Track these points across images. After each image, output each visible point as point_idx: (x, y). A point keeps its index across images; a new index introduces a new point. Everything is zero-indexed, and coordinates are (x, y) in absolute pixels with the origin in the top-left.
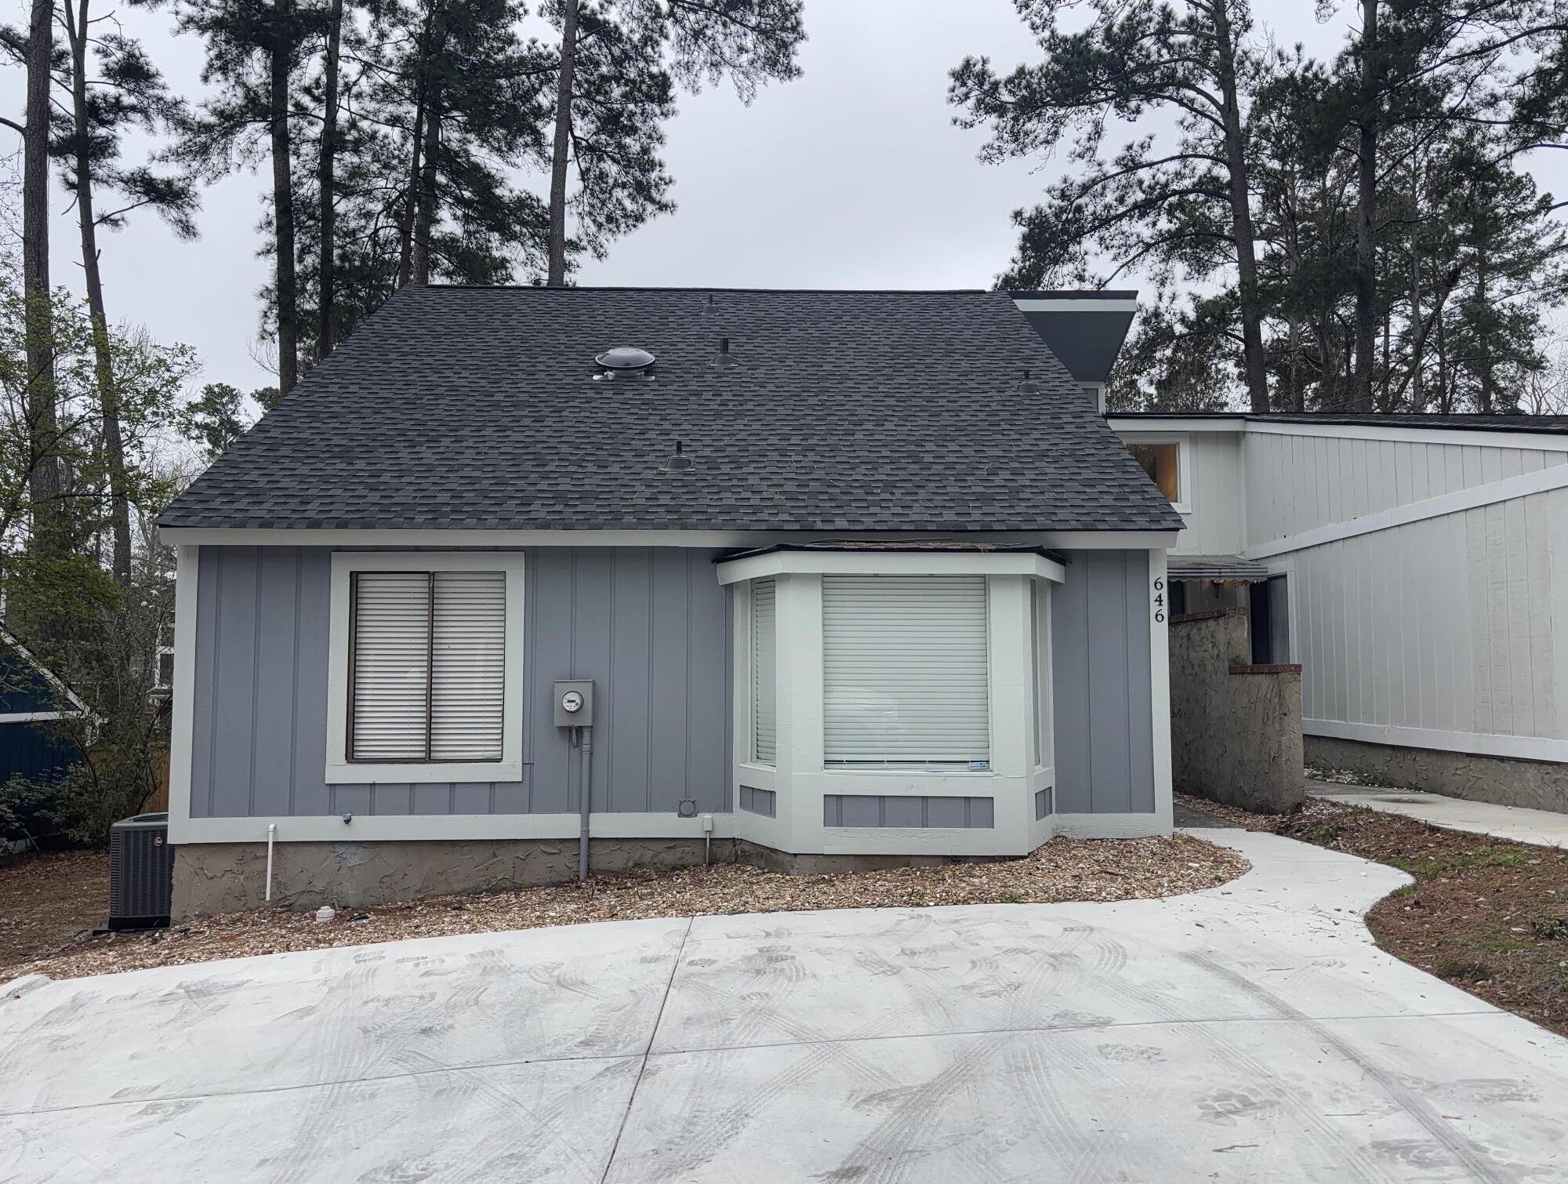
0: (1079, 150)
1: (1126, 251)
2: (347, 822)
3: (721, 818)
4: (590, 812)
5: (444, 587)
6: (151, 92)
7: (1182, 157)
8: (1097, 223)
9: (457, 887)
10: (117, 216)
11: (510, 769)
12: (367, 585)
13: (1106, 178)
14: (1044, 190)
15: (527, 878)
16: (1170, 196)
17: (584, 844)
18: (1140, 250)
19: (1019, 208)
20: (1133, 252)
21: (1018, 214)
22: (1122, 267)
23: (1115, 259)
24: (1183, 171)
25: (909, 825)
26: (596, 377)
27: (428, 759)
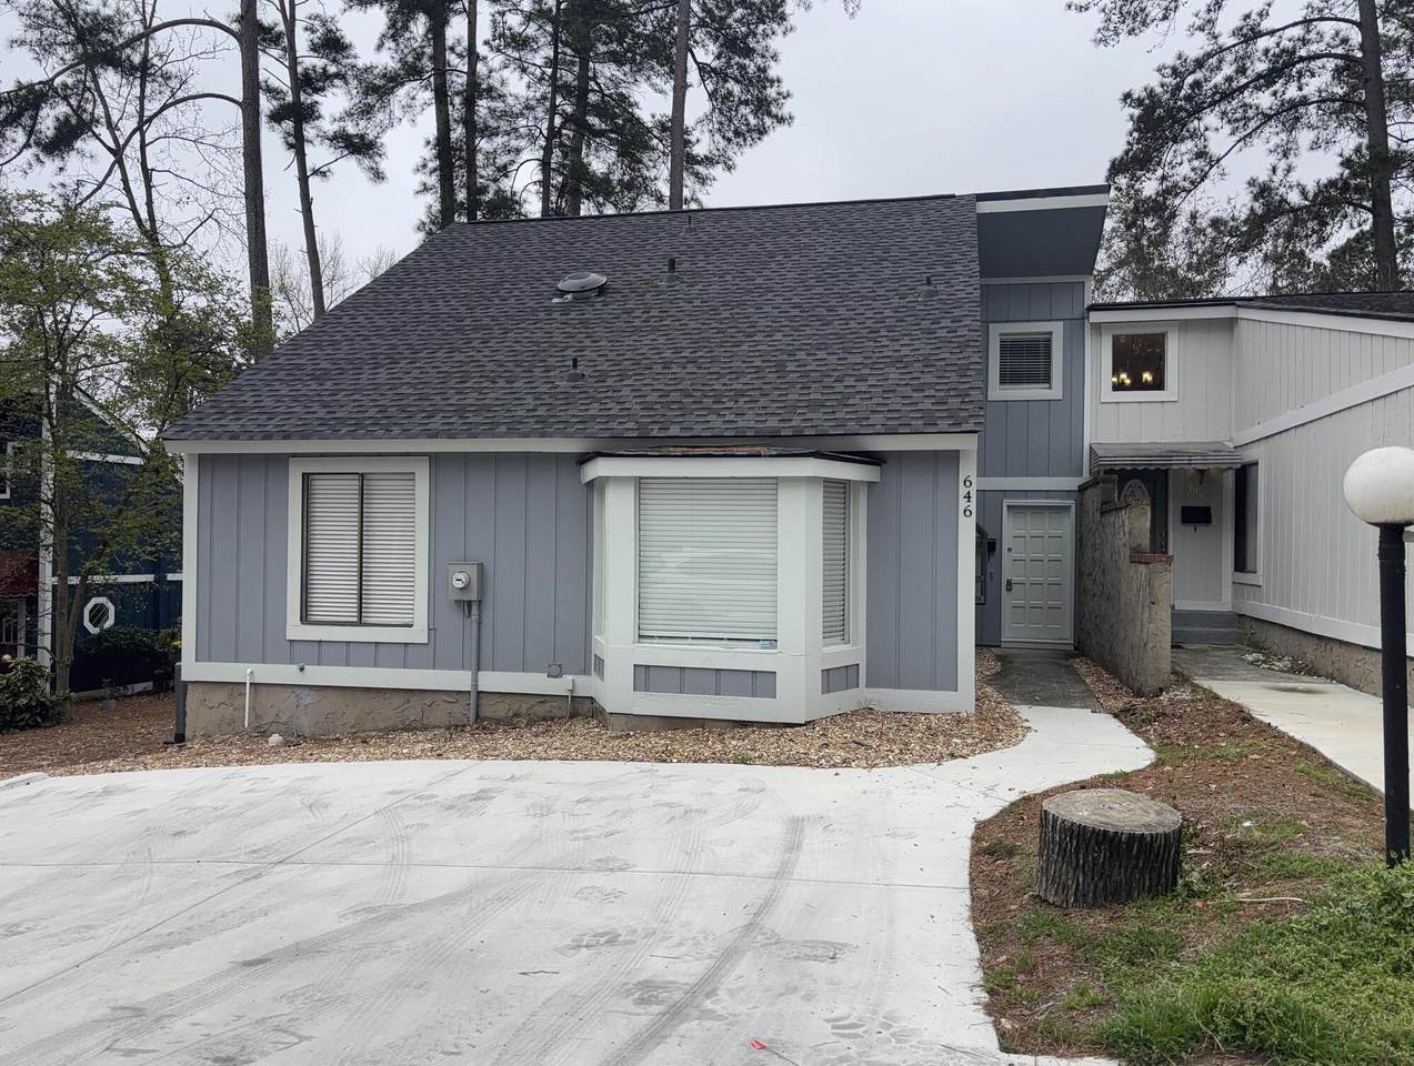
0: (1198, 22)
1: (1245, 125)
2: (302, 669)
3: (581, 680)
4: (479, 670)
5: (374, 486)
6: (346, 61)
7: (1307, 22)
8: (1217, 97)
9: (382, 725)
10: (325, 169)
11: (419, 634)
12: (319, 485)
13: (1221, 50)
14: (1154, 70)
15: (432, 721)
16: (1298, 62)
17: (473, 695)
18: (1259, 123)
19: (1127, 90)
20: (1252, 125)
21: (1127, 96)
22: (1239, 141)
23: (1233, 133)
24: (1307, 37)
25: (704, 693)
26: (555, 300)
27: (360, 623)
